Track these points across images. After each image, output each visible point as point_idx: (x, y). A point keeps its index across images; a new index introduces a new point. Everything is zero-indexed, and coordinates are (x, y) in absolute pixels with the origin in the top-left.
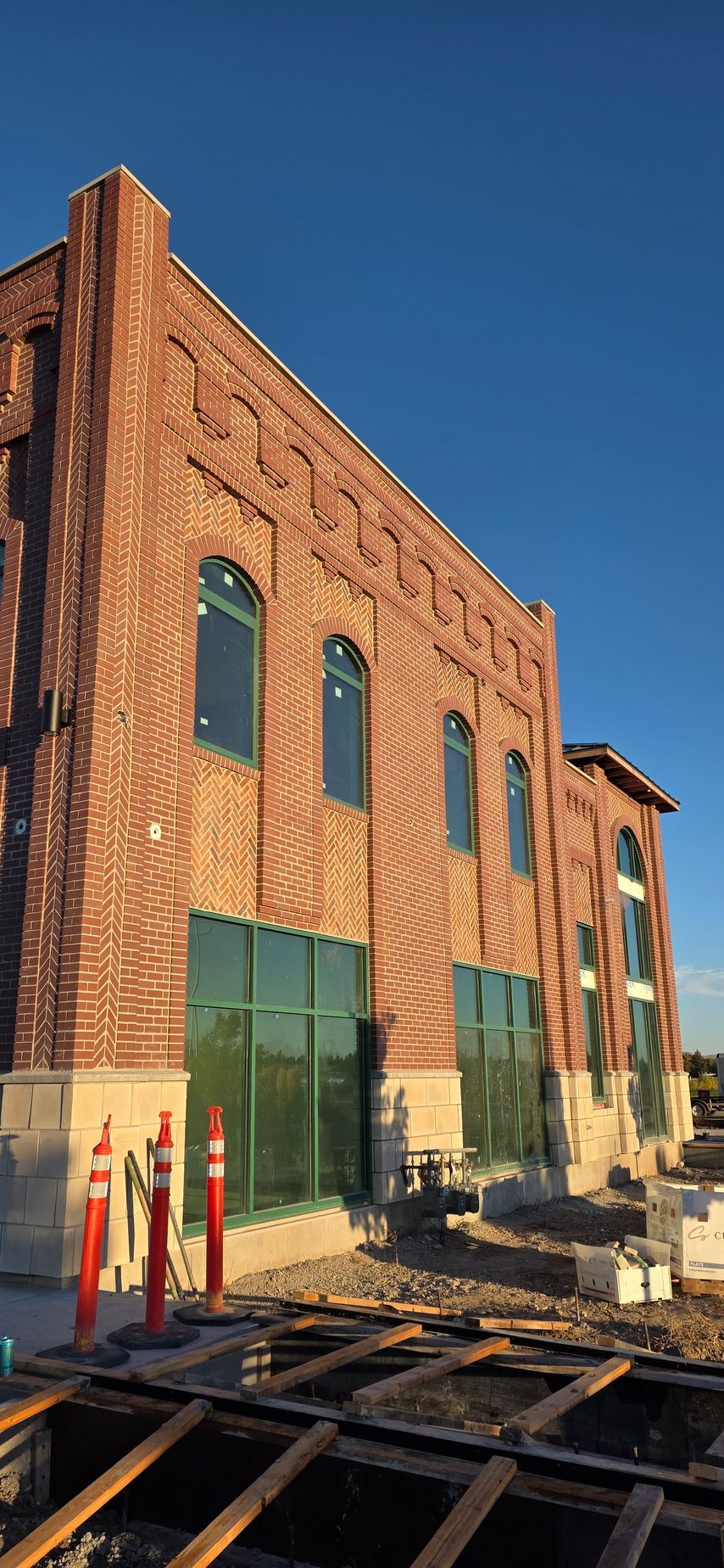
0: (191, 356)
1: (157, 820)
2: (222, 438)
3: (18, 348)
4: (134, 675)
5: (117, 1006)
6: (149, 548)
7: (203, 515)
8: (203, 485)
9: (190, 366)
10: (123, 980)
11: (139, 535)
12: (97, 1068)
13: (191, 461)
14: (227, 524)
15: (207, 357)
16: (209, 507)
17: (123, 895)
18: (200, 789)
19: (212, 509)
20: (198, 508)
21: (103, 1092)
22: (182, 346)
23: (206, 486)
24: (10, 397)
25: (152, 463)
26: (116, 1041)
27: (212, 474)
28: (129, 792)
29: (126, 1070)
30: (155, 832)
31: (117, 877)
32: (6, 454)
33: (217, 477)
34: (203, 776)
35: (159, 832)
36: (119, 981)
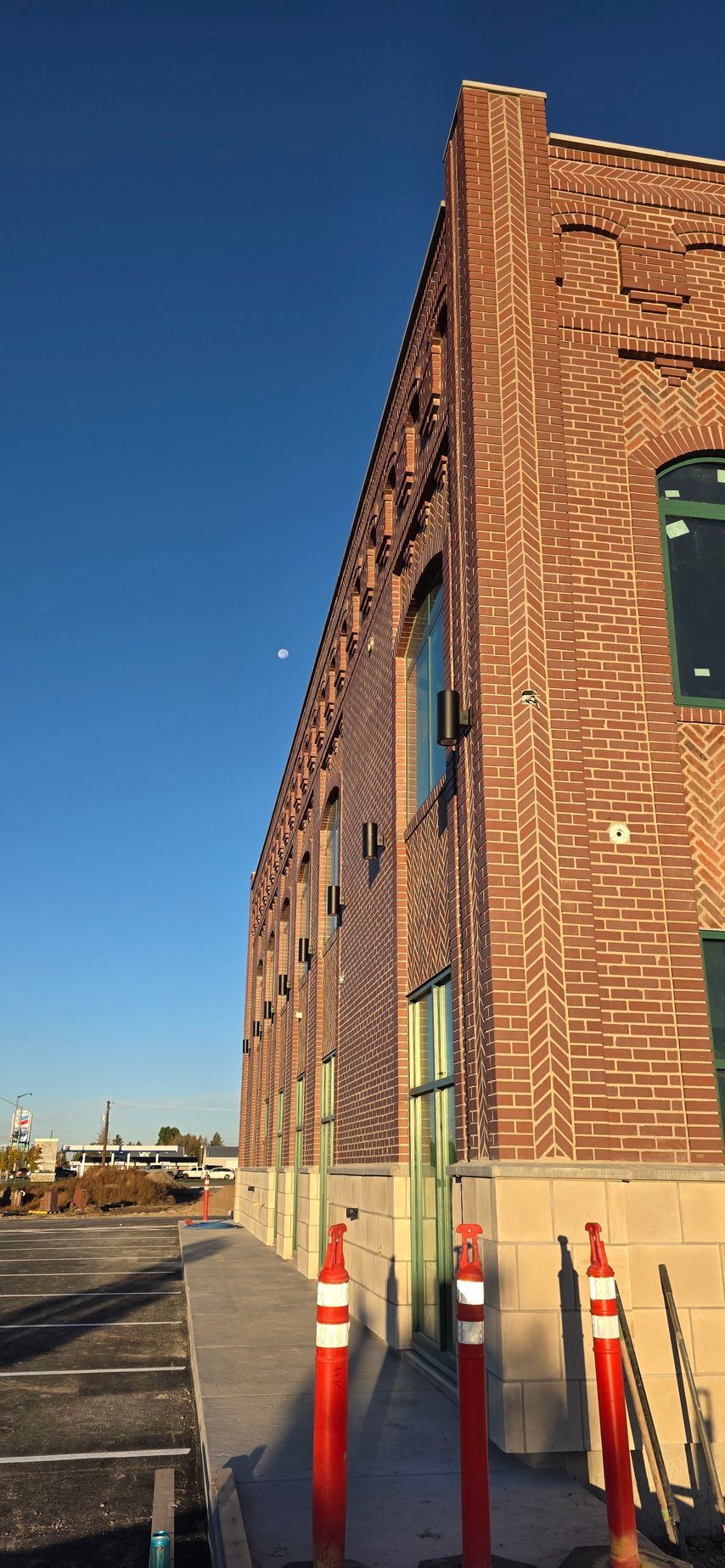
0: (606, 234)
1: (621, 818)
2: (678, 306)
3: (439, 347)
4: (544, 641)
5: (569, 1072)
6: (557, 483)
7: (664, 412)
8: (659, 377)
9: (611, 246)
10: (574, 1037)
11: (537, 471)
12: (544, 1159)
13: (624, 354)
14: (714, 407)
15: (634, 223)
16: (674, 398)
17: (561, 923)
18: (705, 764)
19: (681, 399)
20: (653, 407)
21: (552, 1192)
22: (588, 228)
23: (663, 376)
24: (437, 402)
25: (552, 380)
26: (574, 1122)
27: (669, 356)
28: (553, 788)
29: (595, 1162)
30: (619, 834)
31: (546, 901)
32: (445, 462)
33: (678, 357)
34: (708, 745)
35: (626, 833)
36: (568, 1039)
